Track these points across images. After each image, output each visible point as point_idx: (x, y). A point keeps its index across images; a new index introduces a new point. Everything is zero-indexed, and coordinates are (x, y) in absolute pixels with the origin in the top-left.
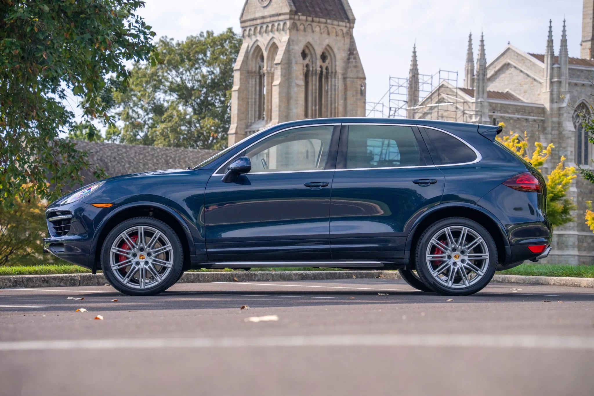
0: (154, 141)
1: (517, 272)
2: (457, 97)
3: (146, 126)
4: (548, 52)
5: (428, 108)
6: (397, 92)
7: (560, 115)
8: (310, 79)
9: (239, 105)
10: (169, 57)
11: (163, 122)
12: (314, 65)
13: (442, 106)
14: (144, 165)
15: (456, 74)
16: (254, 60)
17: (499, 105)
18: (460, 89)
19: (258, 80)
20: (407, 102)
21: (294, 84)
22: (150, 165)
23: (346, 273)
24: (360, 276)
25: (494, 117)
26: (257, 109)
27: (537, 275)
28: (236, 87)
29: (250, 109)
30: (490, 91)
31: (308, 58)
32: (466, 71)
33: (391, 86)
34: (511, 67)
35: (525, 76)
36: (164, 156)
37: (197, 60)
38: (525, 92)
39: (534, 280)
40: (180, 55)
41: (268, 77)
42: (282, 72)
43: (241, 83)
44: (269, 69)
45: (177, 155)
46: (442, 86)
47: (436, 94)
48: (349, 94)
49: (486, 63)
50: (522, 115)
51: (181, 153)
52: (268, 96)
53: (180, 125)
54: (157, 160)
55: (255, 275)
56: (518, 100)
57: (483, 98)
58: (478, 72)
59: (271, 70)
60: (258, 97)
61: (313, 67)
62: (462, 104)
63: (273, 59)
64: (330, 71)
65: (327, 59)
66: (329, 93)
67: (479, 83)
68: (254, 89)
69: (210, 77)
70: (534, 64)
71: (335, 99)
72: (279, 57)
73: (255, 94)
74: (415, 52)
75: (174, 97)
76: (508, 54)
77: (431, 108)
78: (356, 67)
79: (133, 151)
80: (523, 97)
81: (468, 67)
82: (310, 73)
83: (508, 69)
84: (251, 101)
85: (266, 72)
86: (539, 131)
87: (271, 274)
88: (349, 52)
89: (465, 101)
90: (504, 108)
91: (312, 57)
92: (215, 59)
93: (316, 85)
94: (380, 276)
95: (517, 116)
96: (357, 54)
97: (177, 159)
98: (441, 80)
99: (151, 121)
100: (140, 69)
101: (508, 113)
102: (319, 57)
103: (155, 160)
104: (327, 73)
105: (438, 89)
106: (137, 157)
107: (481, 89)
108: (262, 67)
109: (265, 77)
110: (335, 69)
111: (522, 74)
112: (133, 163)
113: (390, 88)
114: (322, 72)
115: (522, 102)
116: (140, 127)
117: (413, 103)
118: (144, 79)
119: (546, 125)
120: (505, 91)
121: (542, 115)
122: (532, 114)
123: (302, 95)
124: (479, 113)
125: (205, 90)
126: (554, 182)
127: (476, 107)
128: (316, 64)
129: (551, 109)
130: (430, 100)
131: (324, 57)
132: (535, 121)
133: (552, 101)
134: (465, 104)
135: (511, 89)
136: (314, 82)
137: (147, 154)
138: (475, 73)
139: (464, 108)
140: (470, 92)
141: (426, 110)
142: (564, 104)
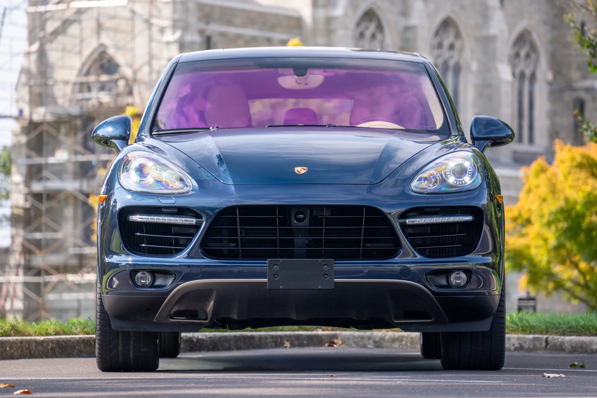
5: (72, 11)
7: (329, 32)
17: (217, 10)
23: (272, 337)
25: (209, 33)
77: (79, 11)
90: (227, 16)
95: (250, 32)
122: (278, 29)
124: (180, 24)
129: (315, 19)
133: (315, 4)
139: (150, 12)
141: (68, 15)
142: (339, 11)
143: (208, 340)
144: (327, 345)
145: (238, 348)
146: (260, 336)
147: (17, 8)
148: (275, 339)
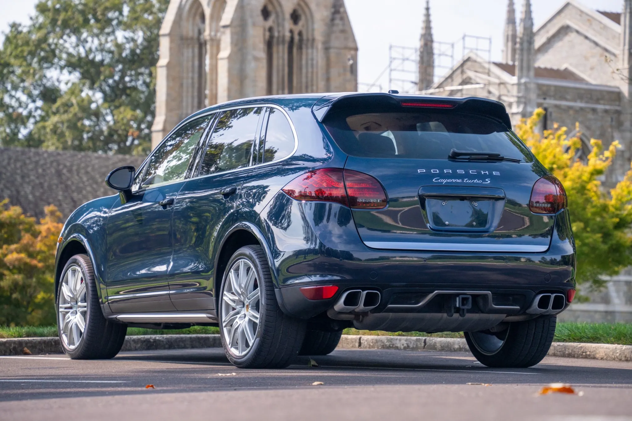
0: (43, 142)
2: (489, 75)
3: (32, 120)
4: (626, 9)
5: (447, 93)
6: (400, 68)
8: (275, 49)
9: (169, 88)
10: (65, 16)
11: (54, 114)
12: (281, 29)
13: (468, 90)
14: (23, 177)
15: (488, 41)
16: (191, 19)
17: (553, 89)
18: (495, 64)
19: (196, 50)
20: (416, 83)
21: (250, 57)
22: (32, 178)
25: (545, 105)
26: (196, 94)
28: (163, 61)
29: (184, 94)
30: (539, 68)
31: (272, 18)
32: (506, 38)
33: (392, 59)
34: (572, 32)
35: (592, 45)
36: (55, 164)
37: (109, 21)
38: (592, 69)
40: (83, 13)
41: (212, 46)
42: (232, 38)
43: (171, 55)
44: (213, 34)
45: (75, 163)
46: (469, 59)
47: (459, 71)
48: (334, 72)
49: (532, 24)
50: (587, 102)
51: (80, 159)
52: (211, 73)
53: (81, 119)
54: (44, 170)
56: (581, 80)
57: (528, 76)
58: (521, 39)
59: (216, 35)
60: (196, 76)
61: (279, 32)
62: (497, 87)
63: (219, 18)
64: (305, 37)
65: (300, 19)
66: (304, 71)
67: (522, 54)
68: (190, 64)
69: (127, 46)
70: (605, 27)
71: (312, 81)
72: (228, 16)
73: (193, 71)
74: (428, 9)
75: (75, 76)
76: (567, 11)
78: (343, 31)
79: (5, 156)
80: (590, 76)
81: (508, 31)
82: (275, 40)
83: (566, 34)
84: (187, 82)
85: (208, 38)
86: (611, 127)
88: (333, 10)
89: (502, 81)
90: (561, 93)
91: (277, 16)
92: (135, 19)
93: (283, 59)
95: (579, 104)
96: (345, 12)
97: (75, 168)
98: (467, 51)
99: (39, 112)
100: (20, 32)
101: (566, 99)
102: (288, 16)
103: (40, 171)
104: (301, 40)
105: (462, 65)
106: (13, 166)
107: (525, 65)
108: (202, 31)
109: (208, 47)
110: (313, 35)
111: (587, 42)
112: (5, 174)
113: (391, 62)
114: (292, 39)
115: (587, 83)
116: (22, 120)
117: (424, 85)
118: (26, 49)
119: (622, 118)
120: (563, 67)
121: (617, 103)
122: (602, 102)
123: (263, 73)
124: (523, 100)
125: (120, 66)
126: (620, 200)
127: (519, 91)
128: (283, 26)
129: (630, 94)
130: (449, 80)
131: (295, 17)
132: (606, 111)
134: (502, 86)
135: (571, 64)
136: (281, 54)
137: (28, 161)
138: (518, 40)
139: (500, 92)
140: (508, 69)
143: (165, 340)
145: (193, 347)
146: (215, 337)
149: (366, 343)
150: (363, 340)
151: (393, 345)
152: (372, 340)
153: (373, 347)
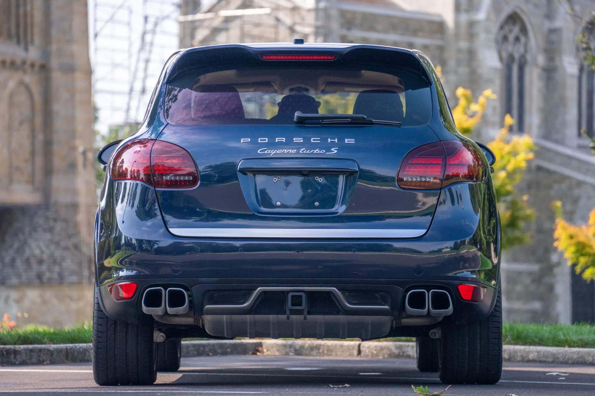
1: (537, 340)
5: (220, 20)
7: (471, 36)
13: (248, 15)
17: (359, 16)
20: (179, 6)
23: (194, 345)
24: (220, 351)
27: (578, 346)
39: (575, 357)
50: (402, 34)
55: (15, 352)
56: (393, 5)
62: (289, 13)
77: (228, 20)
87: (48, 350)
89: (295, 6)
90: (369, 22)
94: (258, 351)
95: (392, 37)
101: (376, 30)
115: (402, 10)
117: (190, 9)
121: (439, 37)
122: (420, 34)
124: (322, 31)
127: (317, 19)
129: (457, 23)
130: (224, 3)
132: (425, 47)
133: (457, 8)
134: (294, 12)
141: (217, 23)
142: (481, 16)
144: (250, 353)
147: (167, 17)
148: (197, 348)
149: (367, 351)
150: (364, 347)
151: (404, 353)
152: (376, 347)
153: (377, 355)
